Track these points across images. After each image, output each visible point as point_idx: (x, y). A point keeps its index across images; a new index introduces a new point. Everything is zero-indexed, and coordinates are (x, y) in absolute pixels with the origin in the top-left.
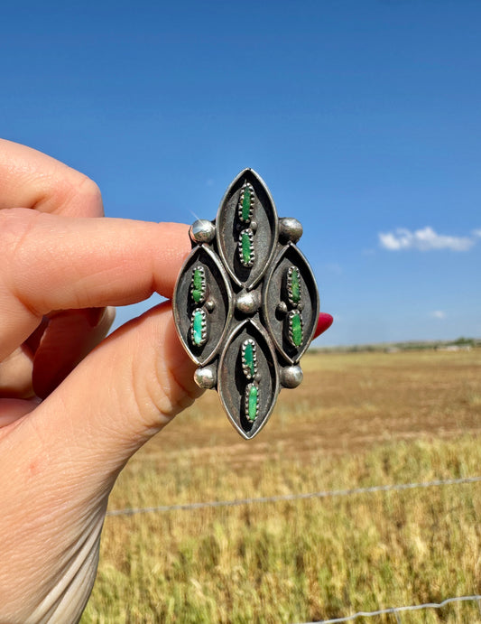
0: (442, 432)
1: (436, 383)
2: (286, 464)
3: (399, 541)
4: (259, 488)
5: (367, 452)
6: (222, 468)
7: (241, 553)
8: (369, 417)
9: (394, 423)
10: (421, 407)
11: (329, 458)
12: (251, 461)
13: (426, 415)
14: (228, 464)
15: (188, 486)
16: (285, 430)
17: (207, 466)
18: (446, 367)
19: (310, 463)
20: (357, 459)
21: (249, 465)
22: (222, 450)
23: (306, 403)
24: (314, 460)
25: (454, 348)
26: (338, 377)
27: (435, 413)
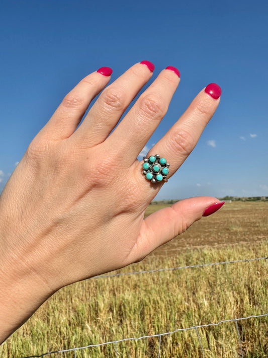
5: (178, 256)
7: (111, 310)
9: (191, 241)
13: (209, 236)
19: (148, 263)
20: (173, 260)
24: (150, 261)
27: (213, 235)
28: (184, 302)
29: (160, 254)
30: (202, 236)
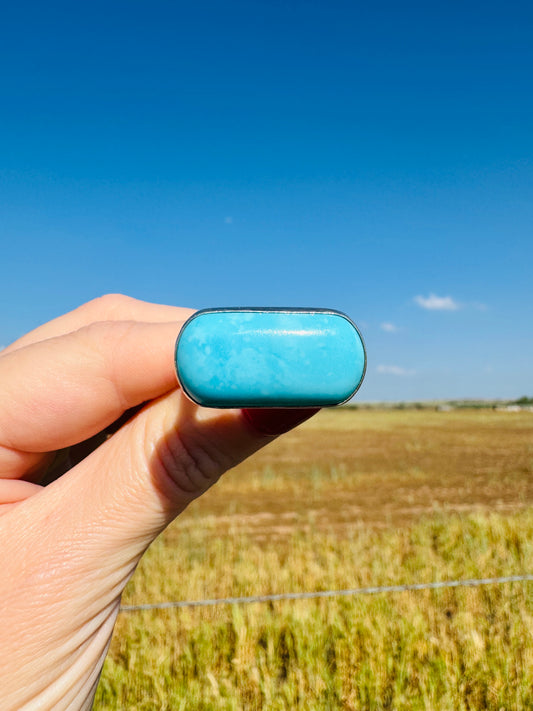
0: (500, 505)
1: (494, 448)
2: (318, 538)
3: (449, 633)
4: (286, 566)
5: (413, 526)
6: (244, 540)
7: (263, 643)
8: (415, 485)
9: (444, 493)
10: (476, 476)
11: (369, 532)
12: (277, 533)
13: (482, 484)
14: (250, 536)
15: (202, 562)
16: (318, 498)
17: (226, 538)
18: (505, 430)
19: (347, 539)
20: (402, 535)
21: (275, 538)
22: (243, 519)
23: (343, 467)
24: (351, 534)
25: (516, 409)
26: (381, 438)
27: (493, 482)
28: (426, 635)
29: (374, 520)
30: (468, 484)
